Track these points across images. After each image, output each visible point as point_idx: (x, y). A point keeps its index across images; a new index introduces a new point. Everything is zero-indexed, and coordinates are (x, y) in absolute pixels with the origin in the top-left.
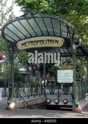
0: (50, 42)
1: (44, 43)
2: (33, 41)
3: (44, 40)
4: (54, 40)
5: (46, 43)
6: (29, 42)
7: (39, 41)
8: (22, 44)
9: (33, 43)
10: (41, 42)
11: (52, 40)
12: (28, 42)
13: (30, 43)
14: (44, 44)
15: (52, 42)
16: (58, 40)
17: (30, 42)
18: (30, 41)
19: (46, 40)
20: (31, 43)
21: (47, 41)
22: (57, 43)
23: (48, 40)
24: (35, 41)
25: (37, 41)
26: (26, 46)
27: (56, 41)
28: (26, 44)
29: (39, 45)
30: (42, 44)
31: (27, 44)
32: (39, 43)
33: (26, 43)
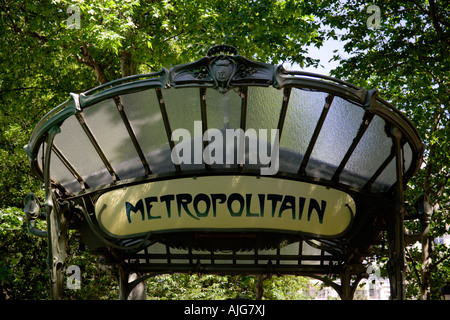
0: (284, 207)
1: (251, 211)
2: (188, 197)
3: (249, 197)
4: (302, 200)
5: (259, 212)
6: (167, 199)
7: (222, 197)
8: (129, 207)
9: (190, 206)
10: (236, 205)
11: (291, 199)
12: (163, 198)
13: (174, 203)
14: (249, 214)
15: (293, 207)
16: (324, 203)
17: (171, 197)
18: (175, 193)
19: (261, 197)
20: (179, 203)
21: (268, 203)
22: (321, 214)
23: (271, 197)
24: (201, 197)
25: (215, 197)
26: (150, 217)
27: (313, 203)
28: (149, 207)
29: (222, 219)
30: (239, 214)
31: (158, 208)
32: (222, 207)
33: (150, 200)
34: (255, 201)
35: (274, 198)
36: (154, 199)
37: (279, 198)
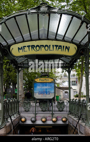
0: (59, 48)
1: (51, 49)
2: (34, 46)
3: (50, 46)
4: (64, 46)
7: (43, 46)
8: (19, 49)
9: (35, 48)
10: (46, 48)
11: (60, 46)
12: (28, 46)
13: (30, 48)
14: (50, 50)
15: (61, 48)
16: (69, 47)
17: (30, 46)
19: (53, 46)
20: (32, 47)
21: (55, 47)
22: (68, 50)
23: (55, 46)
24: (38, 46)
25: (41, 46)
26: (24, 51)
27: (66, 47)
28: (24, 49)
29: (43, 52)
30: (47, 50)
31: (27, 49)
32: (43, 48)
34: (51, 47)
35: (56, 46)
36: (25, 46)
37: (58, 46)
